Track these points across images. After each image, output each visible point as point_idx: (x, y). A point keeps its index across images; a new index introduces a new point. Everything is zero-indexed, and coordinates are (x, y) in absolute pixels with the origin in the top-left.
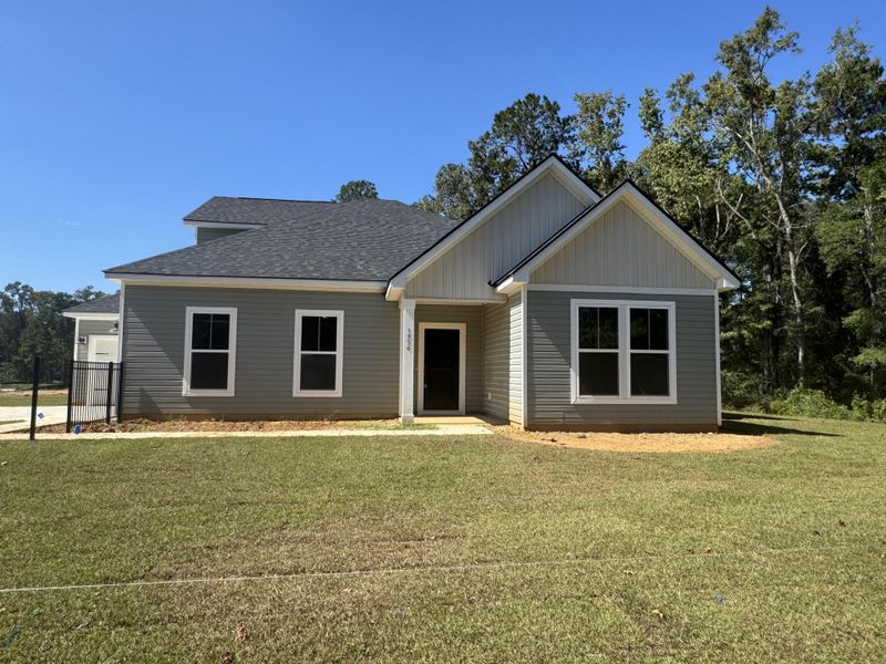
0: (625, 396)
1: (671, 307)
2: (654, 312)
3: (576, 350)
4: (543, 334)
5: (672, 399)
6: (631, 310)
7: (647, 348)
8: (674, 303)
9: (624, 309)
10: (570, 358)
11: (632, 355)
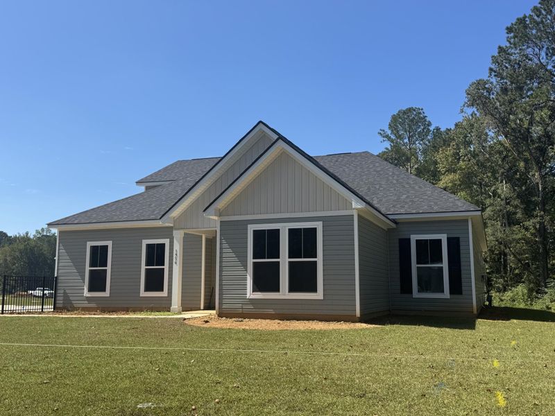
0: (284, 293)
1: (319, 225)
2: (306, 230)
3: (251, 260)
4: (230, 250)
5: (319, 295)
6: (289, 230)
7: (301, 258)
8: (321, 223)
9: (284, 230)
10: (247, 266)
11: (290, 263)
